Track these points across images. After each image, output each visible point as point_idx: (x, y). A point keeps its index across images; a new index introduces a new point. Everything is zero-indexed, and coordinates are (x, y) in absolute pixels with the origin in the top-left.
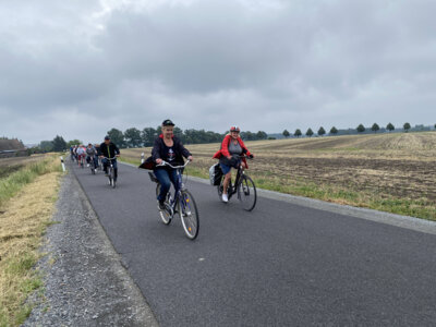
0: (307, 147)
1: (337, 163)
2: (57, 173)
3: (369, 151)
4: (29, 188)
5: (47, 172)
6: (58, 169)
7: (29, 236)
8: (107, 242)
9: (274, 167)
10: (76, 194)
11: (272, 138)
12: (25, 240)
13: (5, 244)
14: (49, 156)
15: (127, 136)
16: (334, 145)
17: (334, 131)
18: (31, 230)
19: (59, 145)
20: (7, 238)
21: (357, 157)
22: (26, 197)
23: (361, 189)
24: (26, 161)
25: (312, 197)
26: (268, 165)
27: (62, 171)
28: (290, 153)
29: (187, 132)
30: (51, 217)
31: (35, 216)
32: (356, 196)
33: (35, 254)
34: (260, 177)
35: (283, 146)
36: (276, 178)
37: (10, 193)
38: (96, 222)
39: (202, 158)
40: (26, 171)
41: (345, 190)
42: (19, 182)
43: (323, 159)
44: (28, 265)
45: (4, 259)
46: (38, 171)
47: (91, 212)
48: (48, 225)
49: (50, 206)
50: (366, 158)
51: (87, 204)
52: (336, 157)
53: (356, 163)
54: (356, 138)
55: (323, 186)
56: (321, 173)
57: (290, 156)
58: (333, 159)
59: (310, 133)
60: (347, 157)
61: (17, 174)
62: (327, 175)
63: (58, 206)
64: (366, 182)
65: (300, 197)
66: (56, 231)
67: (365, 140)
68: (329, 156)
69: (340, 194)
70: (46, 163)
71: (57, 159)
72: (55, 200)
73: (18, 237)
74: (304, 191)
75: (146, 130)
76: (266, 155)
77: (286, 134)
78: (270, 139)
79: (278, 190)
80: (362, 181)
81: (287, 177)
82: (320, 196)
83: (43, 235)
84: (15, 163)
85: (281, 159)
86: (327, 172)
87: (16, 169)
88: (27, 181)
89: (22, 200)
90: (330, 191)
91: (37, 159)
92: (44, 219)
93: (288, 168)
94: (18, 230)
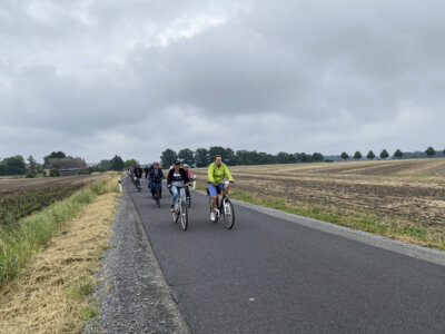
0: (368, 172)
1: (402, 192)
2: (114, 194)
3: (440, 178)
4: (89, 208)
5: (106, 192)
6: (116, 190)
7: (88, 260)
8: (159, 271)
9: (331, 193)
10: (131, 216)
11: (329, 160)
12: (85, 264)
13: (66, 267)
14: (108, 175)
15: (180, 157)
16: (399, 170)
17: (399, 154)
18: (90, 254)
19: (117, 164)
20: (69, 261)
21: (426, 185)
22: (87, 218)
23: (431, 225)
24: (87, 179)
25: (372, 232)
26: (323, 192)
27: (118, 191)
28: (350, 178)
29: (239, 153)
30: (108, 240)
31: (93, 240)
32: (425, 233)
33: (93, 279)
34: (316, 206)
35: (342, 169)
36: (333, 207)
37: (72, 213)
38: (149, 248)
39: (253, 181)
40: (87, 190)
41: (412, 224)
42: (81, 202)
43: (386, 187)
44: (87, 291)
45: (66, 283)
46: (97, 191)
47: (144, 237)
48: (105, 249)
49: (108, 229)
50: (437, 186)
51: (141, 228)
52: (401, 184)
53: (425, 193)
54: (425, 163)
55: (386, 218)
56: (384, 202)
57: (349, 182)
58: (398, 187)
59: (371, 156)
60: (414, 185)
61: (78, 193)
62: (390, 206)
63: (115, 230)
64: (437, 216)
65: (359, 232)
66: (112, 256)
67: (435, 165)
68: (393, 184)
69: (406, 230)
70: (105, 182)
71: (115, 179)
72: (112, 223)
73: (78, 260)
74: (364, 225)
75: (199, 150)
76: (322, 180)
77: (345, 157)
78: (327, 161)
79: (335, 222)
80: (432, 214)
81: (345, 206)
82: (382, 230)
83: (100, 259)
84: (78, 182)
85: (339, 186)
86: (391, 202)
87: (79, 187)
88: (87, 201)
89: (82, 220)
90: (394, 225)
91: (97, 178)
92: (101, 242)
93: (346, 196)
94: (79, 253)
